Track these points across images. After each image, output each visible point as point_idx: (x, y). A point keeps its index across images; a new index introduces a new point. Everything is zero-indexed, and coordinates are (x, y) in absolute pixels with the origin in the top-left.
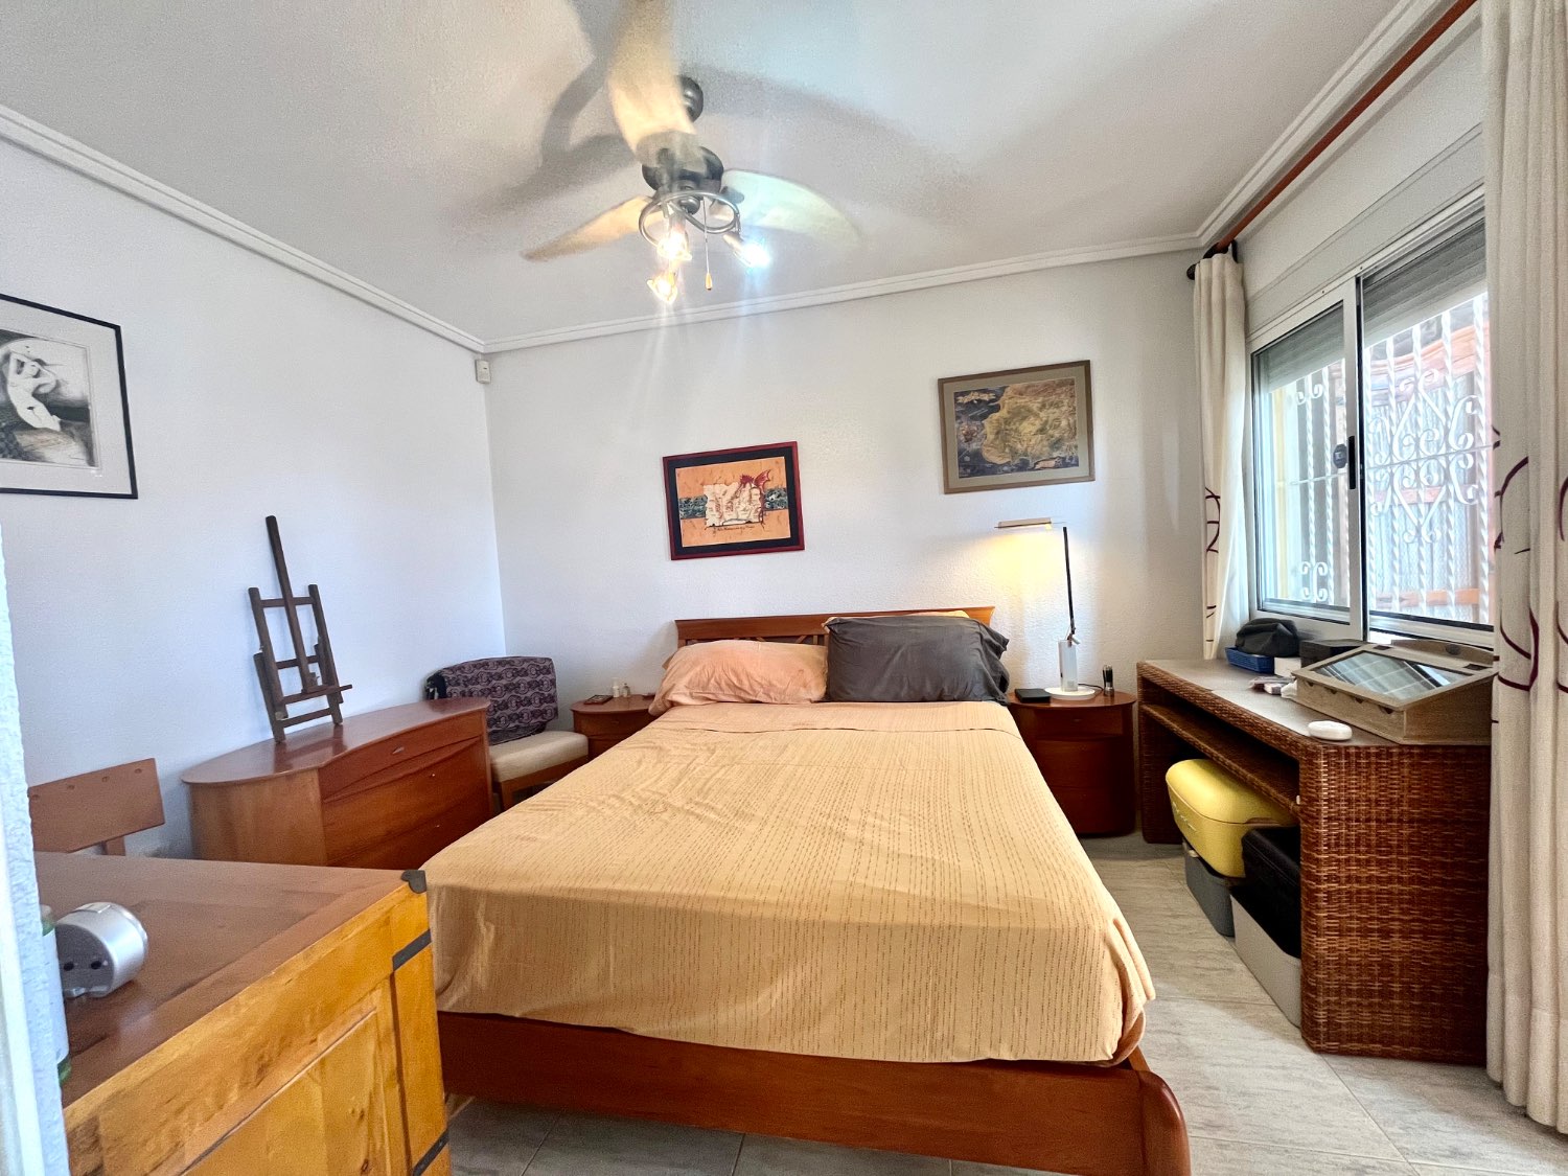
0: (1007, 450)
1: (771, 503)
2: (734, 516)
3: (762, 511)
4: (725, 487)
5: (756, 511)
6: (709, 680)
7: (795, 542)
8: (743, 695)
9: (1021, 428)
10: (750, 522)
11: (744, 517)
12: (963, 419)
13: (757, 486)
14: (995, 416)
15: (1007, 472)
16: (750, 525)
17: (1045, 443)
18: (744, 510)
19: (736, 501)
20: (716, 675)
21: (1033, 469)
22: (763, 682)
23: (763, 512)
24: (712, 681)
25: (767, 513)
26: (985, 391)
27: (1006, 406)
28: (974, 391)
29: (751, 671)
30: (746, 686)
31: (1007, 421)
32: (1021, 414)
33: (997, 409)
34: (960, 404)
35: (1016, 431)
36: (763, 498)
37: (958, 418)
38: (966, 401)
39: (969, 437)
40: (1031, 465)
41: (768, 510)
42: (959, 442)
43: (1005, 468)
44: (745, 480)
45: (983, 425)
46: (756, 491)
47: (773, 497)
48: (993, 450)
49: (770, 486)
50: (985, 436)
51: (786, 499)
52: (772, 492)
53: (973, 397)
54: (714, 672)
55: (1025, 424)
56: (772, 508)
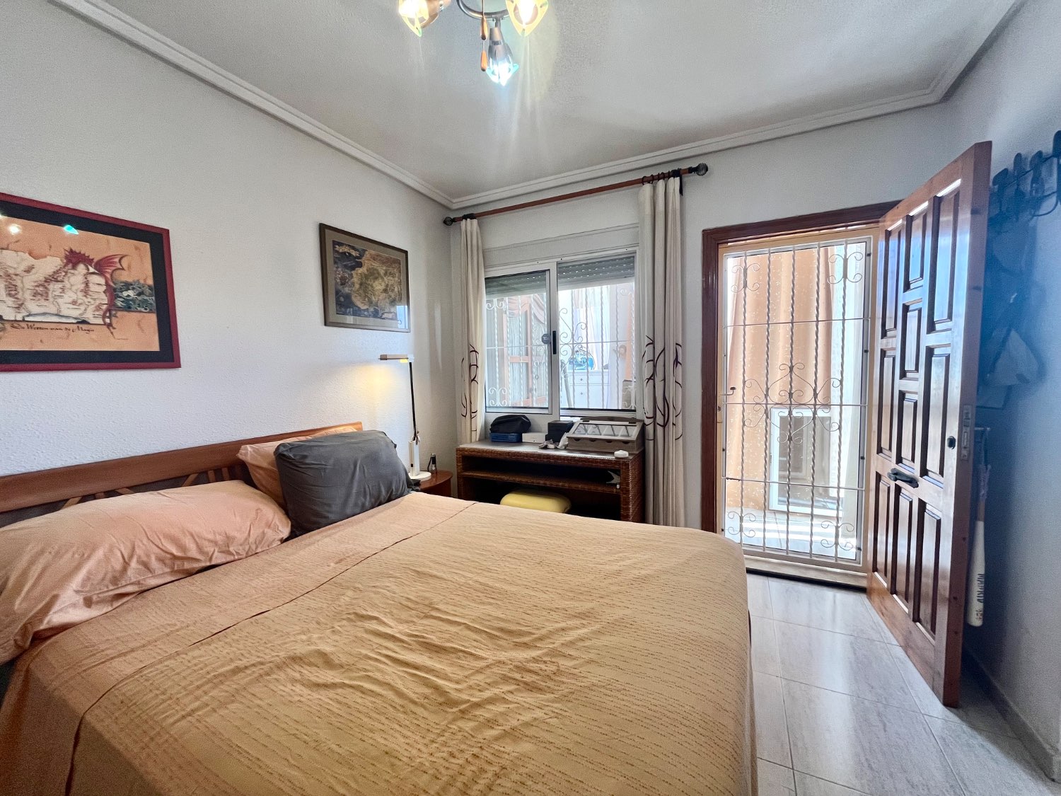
0: (366, 299)
1: (126, 300)
2: (54, 310)
3: (109, 310)
4: (31, 261)
5: (98, 308)
6: (126, 564)
7: (166, 356)
8: (187, 566)
9: (374, 285)
10: (84, 322)
11: (76, 313)
12: (339, 265)
13: (100, 272)
14: (360, 270)
15: (366, 316)
16: (84, 326)
17: (387, 300)
18: (74, 303)
19: (54, 288)
20: (138, 551)
21: (381, 318)
22: (218, 538)
23: (111, 310)
24: (134, 564)
25: (119, 314)
26: (353, 248)
27: (366, 265)
28: (346, 245)
29: (195, 529)
30: (193, 552)
31: (367, 277)
32: (373, 274)
33: (360, 265)
34: (337, 252)
35: (372, 286)
36: (112, 292)
37: (335, 263)
38: (341, 251)
39: (344, 282)
40: (380, 314)
41: (120, 309)
42: (336, 283)
43: (366, 313)
44: (74, 258)
45: (352, 274)
46: (99, 280)
47: (131, 293)
48: (359, 297)
49: (124, 277)
50: (353, 284)
51: (152, 300)
52: (128, 286)
53: (346, 249)
54: (133, 549)
55: (377, 282)
56: (128, 308)
